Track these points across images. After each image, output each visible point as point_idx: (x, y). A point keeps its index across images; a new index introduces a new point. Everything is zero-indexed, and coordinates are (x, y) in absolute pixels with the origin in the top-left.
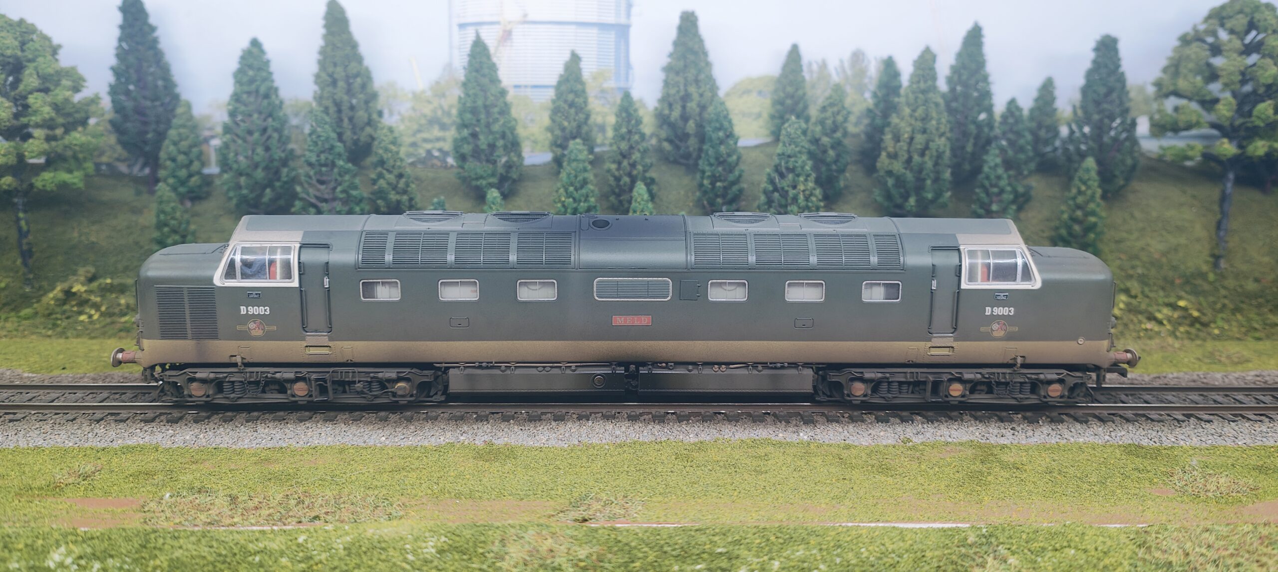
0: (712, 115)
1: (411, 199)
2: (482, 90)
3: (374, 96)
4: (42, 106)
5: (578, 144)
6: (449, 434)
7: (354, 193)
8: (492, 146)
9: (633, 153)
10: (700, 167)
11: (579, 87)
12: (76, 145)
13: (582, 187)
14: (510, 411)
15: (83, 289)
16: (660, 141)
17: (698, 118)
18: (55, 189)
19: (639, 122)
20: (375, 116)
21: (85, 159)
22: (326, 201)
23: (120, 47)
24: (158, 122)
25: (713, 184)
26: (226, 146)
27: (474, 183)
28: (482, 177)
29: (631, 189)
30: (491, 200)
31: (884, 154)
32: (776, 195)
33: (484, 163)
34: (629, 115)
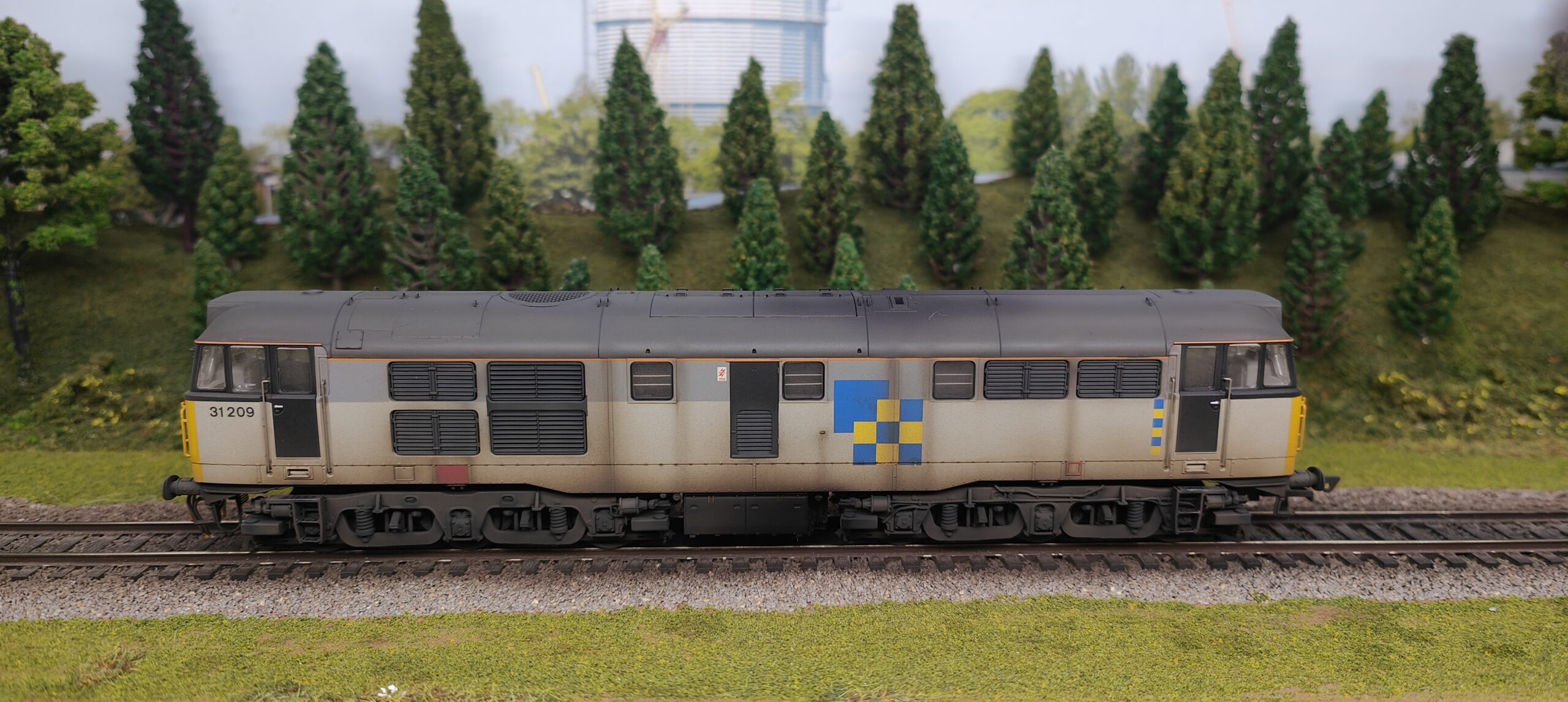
0: (941, 144)
1: (538, 259)
2: (632, 112)
3: (485, 119)
4: (38, 138)
5: (762, 184)
6: (626, 595)
7: (463, 252)
8: (646, 186)
9: (835, 195)
10: (925, 213)
11: (761, 106)
12: (84, 189)
13: (768, 242)
14: (707, 559)
15: (97, 382)
16: (868, 177)
17: (919, 147)
18: (57, 248)
19: (842, 152)
20: (487, 146)
21: (97, 207)
22: (422, 262)
23: (142, 56)
24: (195, 156)
25: (942, 236)
26: (288, 188)
27: (622, 236)
28: (632, 228)
29: (833, 242)
30: (647, 259)
31: (1169, 194)
32: (1031, 250)
33: (636, 209)
34: (830, 144)
